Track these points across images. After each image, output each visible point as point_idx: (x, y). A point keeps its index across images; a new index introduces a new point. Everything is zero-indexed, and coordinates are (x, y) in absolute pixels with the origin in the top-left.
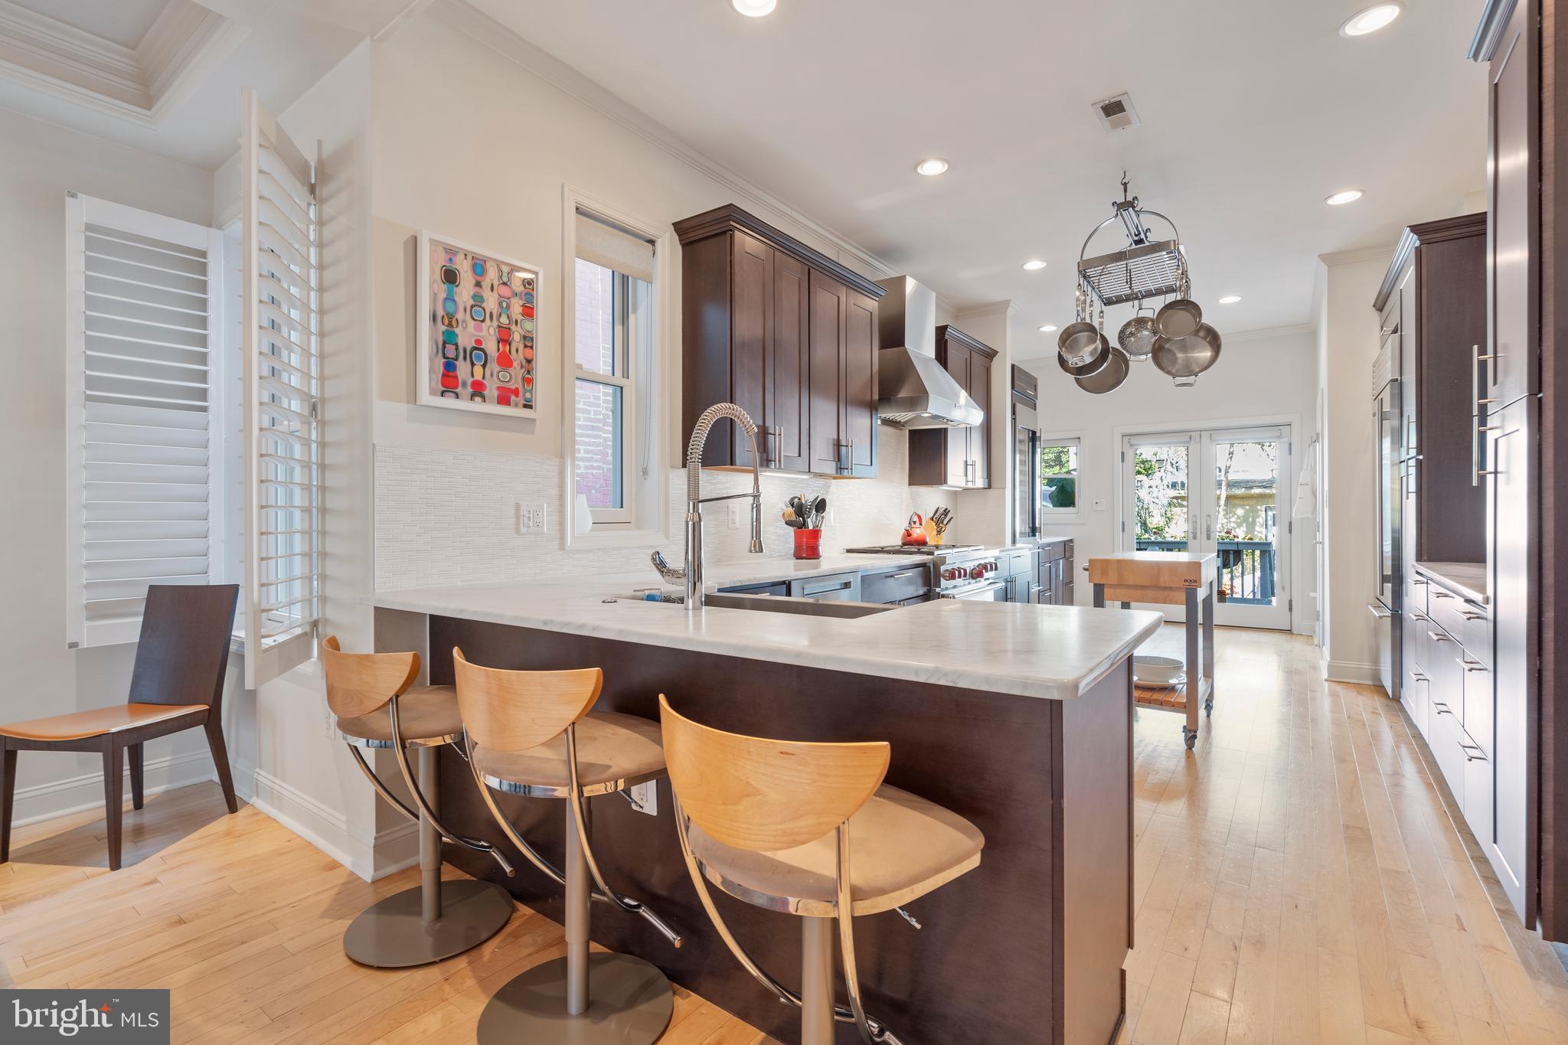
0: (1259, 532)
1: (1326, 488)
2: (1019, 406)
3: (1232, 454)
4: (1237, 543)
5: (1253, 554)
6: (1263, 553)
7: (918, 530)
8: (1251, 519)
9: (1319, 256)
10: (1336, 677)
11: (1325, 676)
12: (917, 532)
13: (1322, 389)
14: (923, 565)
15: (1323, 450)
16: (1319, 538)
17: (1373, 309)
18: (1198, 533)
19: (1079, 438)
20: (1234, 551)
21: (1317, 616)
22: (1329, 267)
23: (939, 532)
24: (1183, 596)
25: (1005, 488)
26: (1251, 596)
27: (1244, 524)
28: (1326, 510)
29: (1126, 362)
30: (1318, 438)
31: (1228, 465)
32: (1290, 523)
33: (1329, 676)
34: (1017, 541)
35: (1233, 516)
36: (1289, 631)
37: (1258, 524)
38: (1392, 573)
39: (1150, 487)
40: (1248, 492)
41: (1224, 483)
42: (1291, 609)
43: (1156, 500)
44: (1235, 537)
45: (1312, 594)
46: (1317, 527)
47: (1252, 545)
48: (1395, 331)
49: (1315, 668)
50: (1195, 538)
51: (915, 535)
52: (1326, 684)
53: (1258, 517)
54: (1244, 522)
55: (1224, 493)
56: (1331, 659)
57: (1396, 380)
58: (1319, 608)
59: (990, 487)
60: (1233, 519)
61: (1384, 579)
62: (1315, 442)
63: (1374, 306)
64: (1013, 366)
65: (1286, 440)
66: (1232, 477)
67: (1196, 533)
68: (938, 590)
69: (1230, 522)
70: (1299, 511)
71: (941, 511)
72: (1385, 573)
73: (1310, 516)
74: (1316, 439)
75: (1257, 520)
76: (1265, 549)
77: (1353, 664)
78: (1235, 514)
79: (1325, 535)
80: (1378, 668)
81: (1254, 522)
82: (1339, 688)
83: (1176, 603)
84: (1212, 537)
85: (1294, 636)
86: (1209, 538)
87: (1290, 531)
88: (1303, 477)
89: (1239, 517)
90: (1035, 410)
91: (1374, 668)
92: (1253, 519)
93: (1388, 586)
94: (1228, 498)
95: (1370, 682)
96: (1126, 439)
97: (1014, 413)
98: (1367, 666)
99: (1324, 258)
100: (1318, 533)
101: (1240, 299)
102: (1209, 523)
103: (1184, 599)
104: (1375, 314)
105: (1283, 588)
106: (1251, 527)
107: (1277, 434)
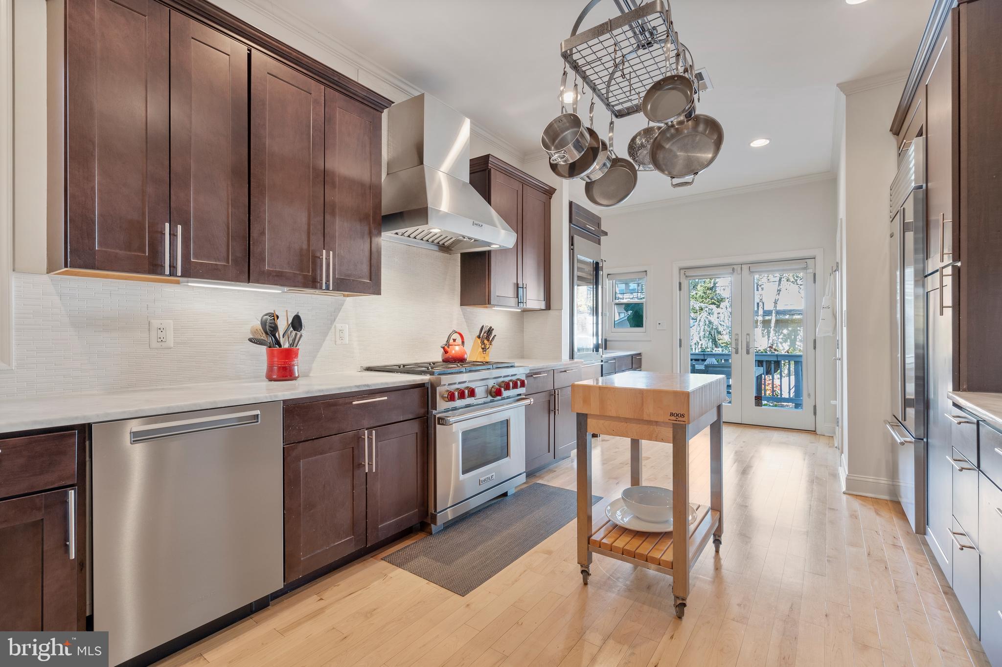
0: (798, 346)
1: (845, 308)
2: (577, 238)
3: (780, 291)
4: (777, 356)
5: (789, 365)
6: (796, 363)
7: (457, 348)
8: (793, 337)
9: (838, 85)
10: (853, 491)
11: (844, 489)
12: (456, 350)
13: (841, 219)
14: (421, 386)
15: (842, 279)
16: (838, 355)
17: (890, 134)
18: (740, 347)
19: (646, 271)
20: (775, 362)
21: (837, 422)
22: (847, 96)
23: (484, 349)
24: (669, 432)
25: (561, 310)
26: (787, 397)
27: (789, 340)
28: (845, 329)
29: (634, 172)
30: (837, 266)
31: (777, 299)
32: (815, 341)
33: (846, 490)
34: (575, 356)
35: (781, 334)
36: (813, 432)
37: (798, 340)
38: (915, 396)
39: (719, 313)
40: (791, 317)
41: (774, 312)
42: (815, 413)
43: (722, 323)
44: (775, 350)
45: (833, 402)
46: (837, 345)
47: (789, 357)
48: (920, 134)
49: (835, 476)
50: (737, 352)
51: (453, 352)
52: (844, 497)
53: (798, 335)
54: (788, 338)
55: (773, 318)
56: (849, 472)
57: (921, 187)
58: (839, 415)
59: (548, 307)
60: (781, 337)
61: (907, 403)
62: (835, 271)
63: (891, 130)
64: (571, 204)
65: (810, 271)
66: (780, 307)
67: (738, 349)
68: (434, 412)
69: (779, 339)
70: (822, 330)
71: (486, 329)
72: (907, 397)
73: (832, 335)
74: (837, 268)
75: (798, 337)
76: (797, 361)
77: (871, 479)
78: (782, 333)
79: (844, 351)
80: (894, 483)
81: (795, 338)
82: (856, 504)
83: (662, 440)
84: (750, 352)
85: (818, 436)
86: (748, 352)
87: (815, 348)
88: (825, 302)
89: (785, 335)
90: (599, 244)
91: (891, 483)
92: (794, 336)
93: (911, 412)
94: (777, 321)
95: (886, 497)
96: (682, 271)
97: (572, 243)
98: (884, 481)
99: (842, 86)
100: (838, 350)
101: (768, 142)
102: (748, 340)
103: (671, 435)
104: (892, 140)
105: (809, 395)
106: (793, 343)
107: (804, 265)
